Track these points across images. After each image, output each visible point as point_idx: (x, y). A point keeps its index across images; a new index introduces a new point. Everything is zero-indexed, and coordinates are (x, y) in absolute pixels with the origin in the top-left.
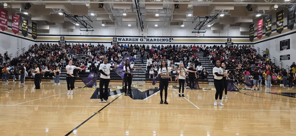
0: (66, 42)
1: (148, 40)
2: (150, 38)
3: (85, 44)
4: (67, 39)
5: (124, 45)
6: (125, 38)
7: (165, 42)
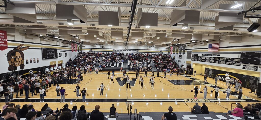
0: (92, 51)
1: (128, 51)
2: (129, 50)
3: (101, 52)
4: (93, 50)
5: (117, 53)
6: (118, 50)
7: (135, 52)
